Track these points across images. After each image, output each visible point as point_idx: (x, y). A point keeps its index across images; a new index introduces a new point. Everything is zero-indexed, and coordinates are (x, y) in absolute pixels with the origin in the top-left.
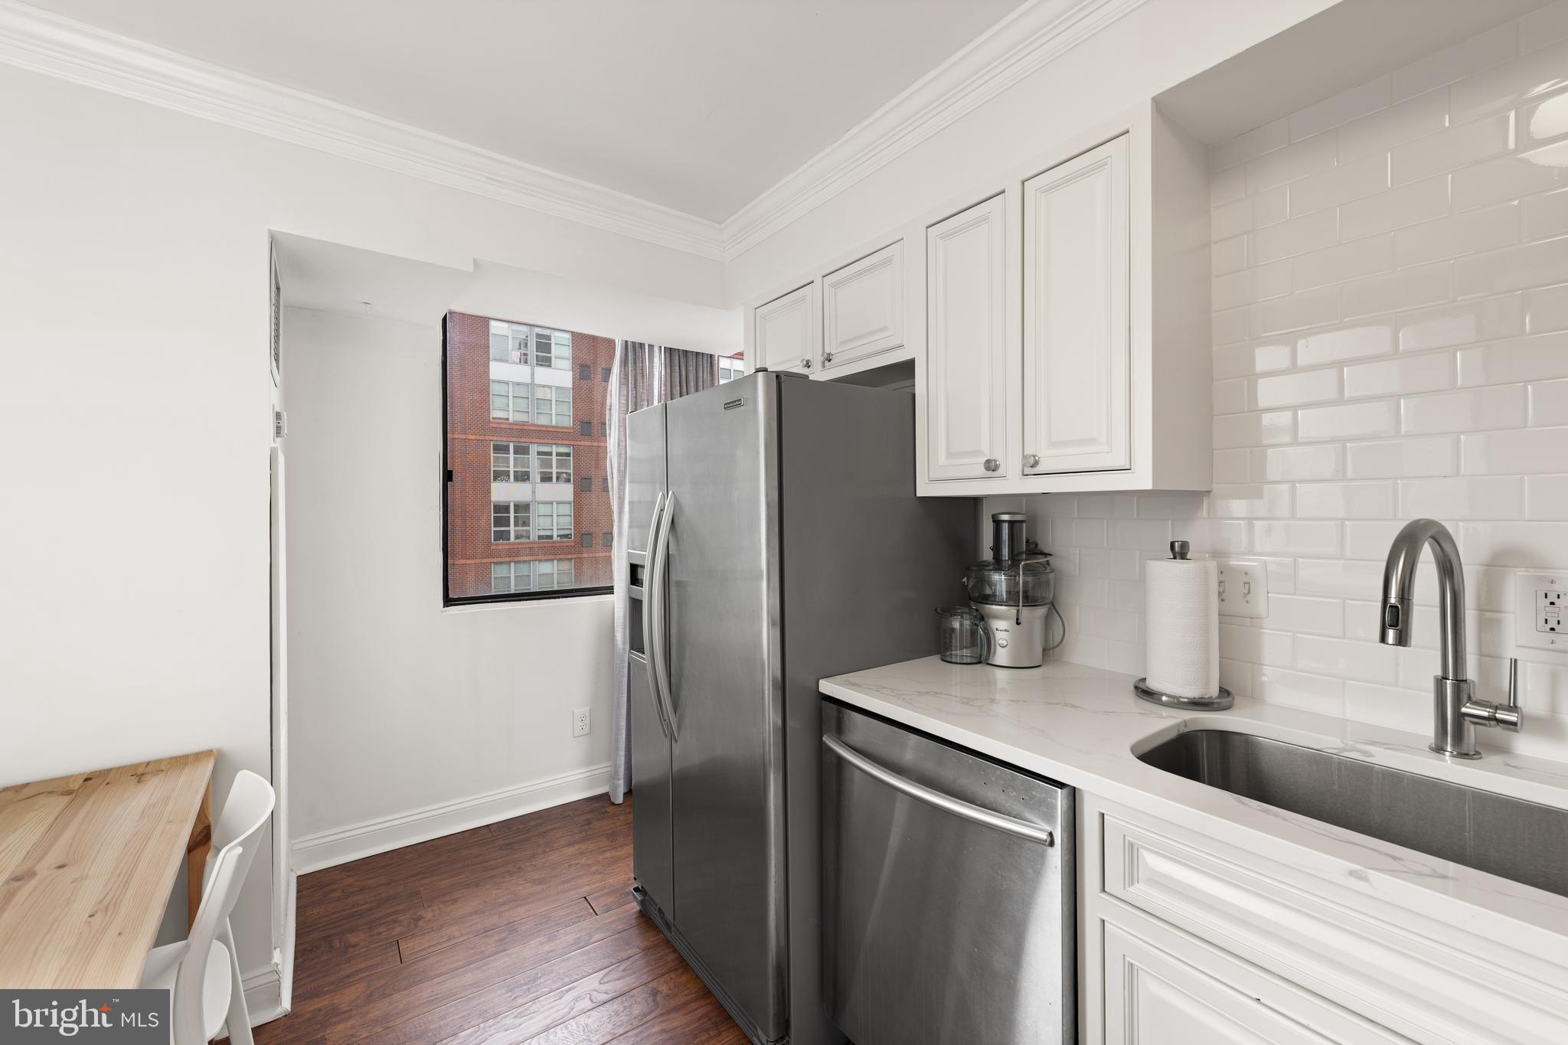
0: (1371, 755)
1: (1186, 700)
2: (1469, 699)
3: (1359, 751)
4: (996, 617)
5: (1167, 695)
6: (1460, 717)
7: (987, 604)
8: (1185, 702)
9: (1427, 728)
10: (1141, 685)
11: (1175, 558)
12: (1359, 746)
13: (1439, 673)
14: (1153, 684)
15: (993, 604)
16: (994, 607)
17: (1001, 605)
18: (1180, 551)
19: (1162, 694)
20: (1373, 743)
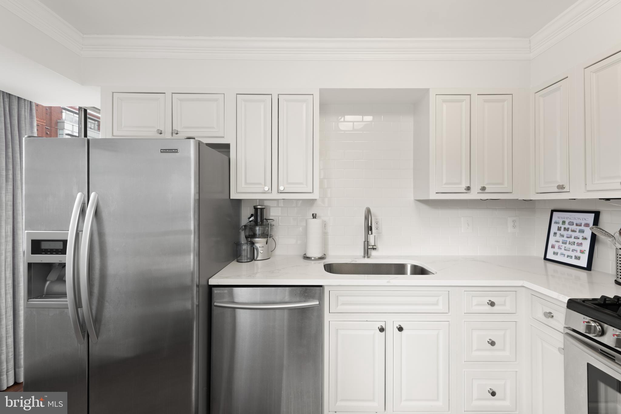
0: (356, 261)
1: (317, 258)
2: (369, 245)
3: (355, 261)
4: (257, 243)
5: (313, 257)
6: (368, 249)
7: (254, 238)
8: (317, 259)
9: (362, 254)
10: (305, 256)
11: (313, 218)
12: (355, 260)
13: (364, 240)
14: (309, 255)
15: (256, 238)
16: (257, 239)
17: (259, 238)
18: (314, 216)
19: (312, 258)
20: (356, 259)
